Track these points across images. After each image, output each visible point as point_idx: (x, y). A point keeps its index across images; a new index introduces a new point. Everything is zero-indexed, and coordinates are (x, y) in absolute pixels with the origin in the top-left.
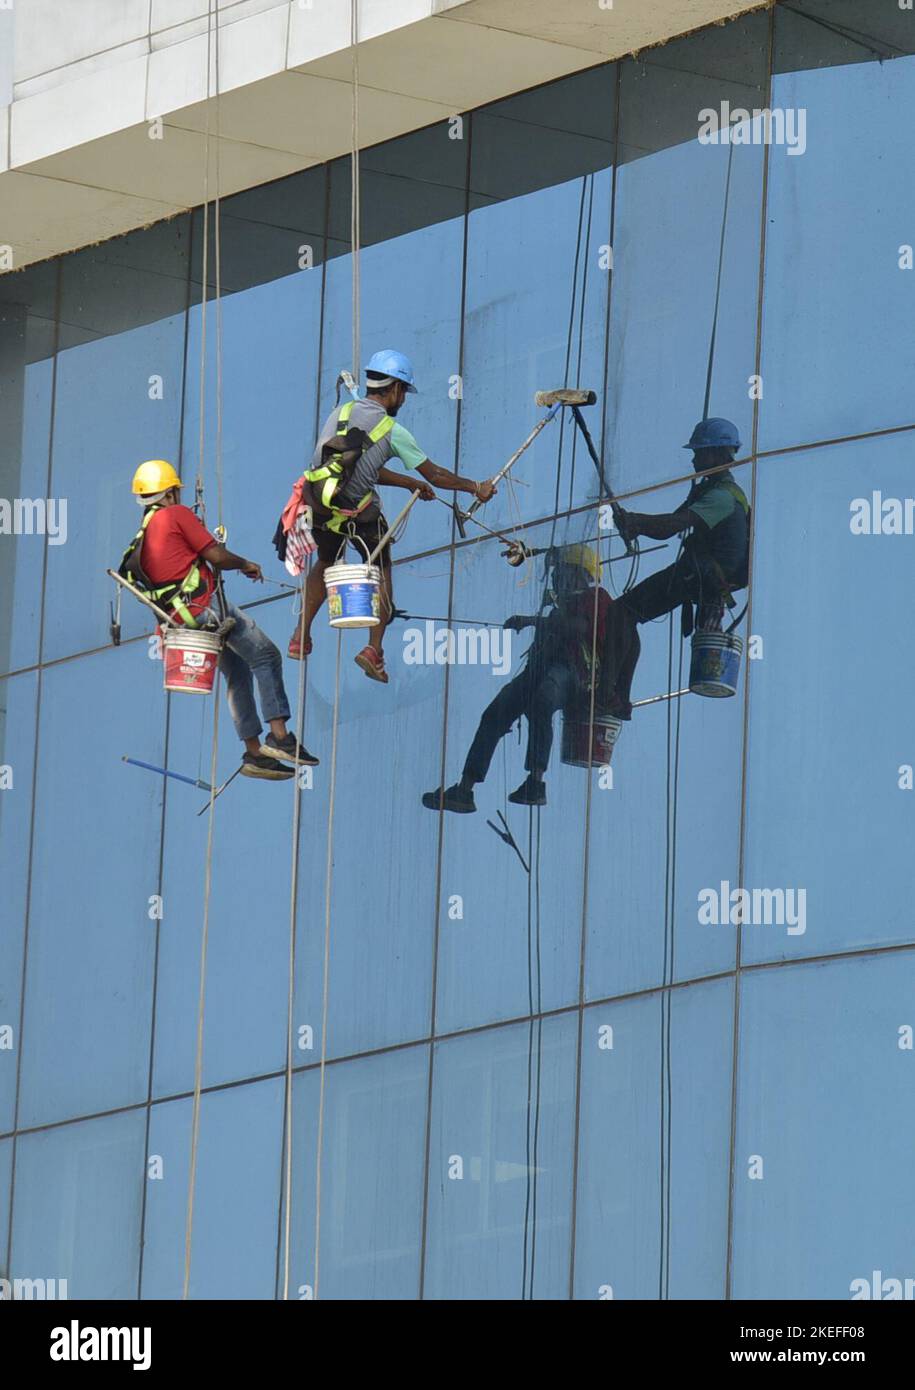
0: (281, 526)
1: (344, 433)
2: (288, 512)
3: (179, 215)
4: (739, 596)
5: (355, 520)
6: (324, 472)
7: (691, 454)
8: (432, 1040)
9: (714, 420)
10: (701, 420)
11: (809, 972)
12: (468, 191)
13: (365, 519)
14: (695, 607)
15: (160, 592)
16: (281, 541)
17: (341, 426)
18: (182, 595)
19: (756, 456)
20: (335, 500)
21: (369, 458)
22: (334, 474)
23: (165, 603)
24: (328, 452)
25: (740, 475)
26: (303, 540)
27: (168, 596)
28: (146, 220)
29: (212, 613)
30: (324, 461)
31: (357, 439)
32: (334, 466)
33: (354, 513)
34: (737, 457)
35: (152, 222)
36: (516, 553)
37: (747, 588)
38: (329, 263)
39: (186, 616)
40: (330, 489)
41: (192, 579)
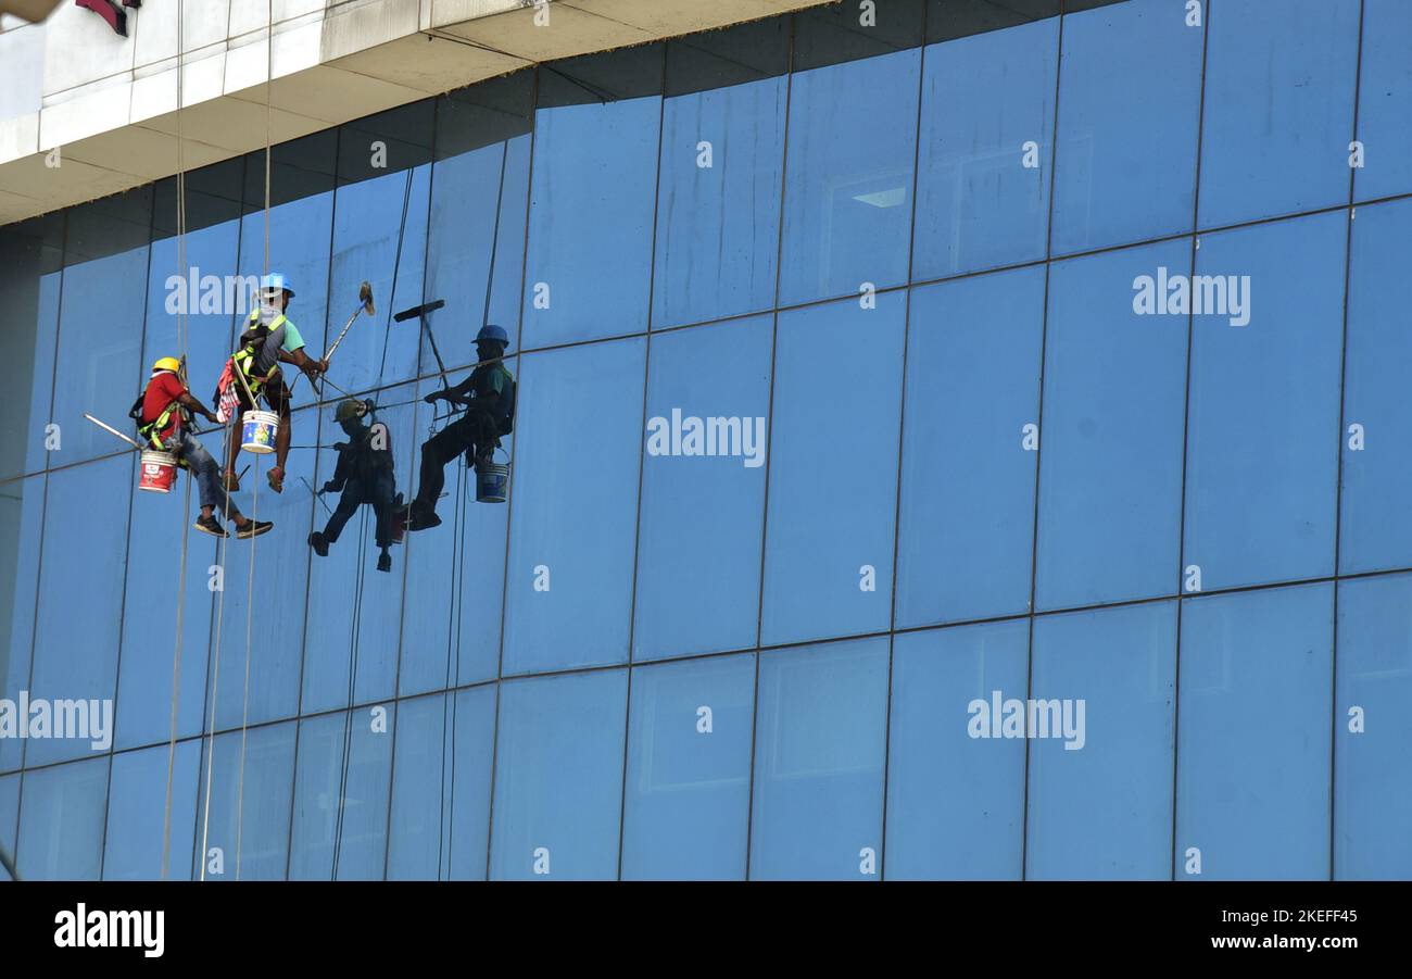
0: (218, 390)
1: (255, 327)
2: (222, 381)
3: (147, 185)
4: (505, 440)
5: (267, 384)
6: (243, 354)
7: (476, 346)
8: (298, 718)
9: (491, 327)
10: (482, 326)
11: (546, 683)
12: (336, 176)
13: (274, 382)
14: (475, 447)
15: (146, 428)
16: (217, 399)
17: (253, 323)
18: (156, 429)
19: (520, 352)
20: (252, 370)
21: (271, 341)
22: (249, 354)
23: (147, 436)
24: (244, 341)
25: (509, 366)
26: (231, 399)
27: (149, 430)
28: (125, 187)
29: (173, 441)
30: (243, 347)
31: (263, 331)
32: (250, 349)
33: (266, 380)
34: (507, 351)
35: (128, 188)
36: (362, 409)
37: (511, 435)
38: (244, 217)
39: (157, 442)
40: (248, 363)
41: (163, 419)
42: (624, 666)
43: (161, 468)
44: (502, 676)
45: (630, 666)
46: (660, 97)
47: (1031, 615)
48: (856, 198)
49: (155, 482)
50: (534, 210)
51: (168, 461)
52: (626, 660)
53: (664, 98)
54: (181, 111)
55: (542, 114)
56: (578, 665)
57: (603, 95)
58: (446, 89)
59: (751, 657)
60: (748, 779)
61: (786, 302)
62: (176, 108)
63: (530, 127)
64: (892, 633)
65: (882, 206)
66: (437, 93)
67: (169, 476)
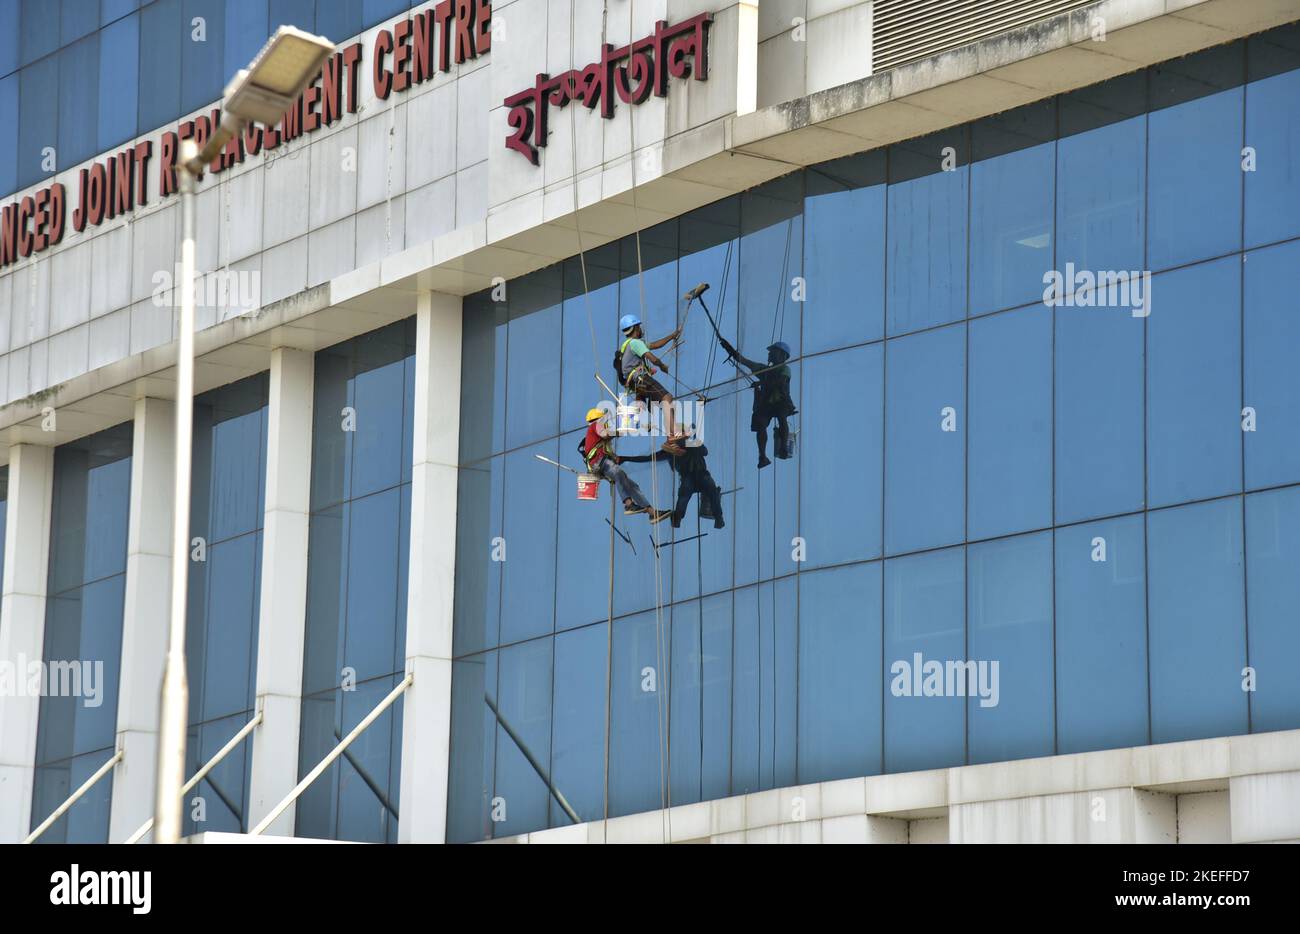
41: (592, 453)
42: (879, 559)
43: (587, 484)
44: (801, 569)
45: (883, 559)
46: (885, 185)
47: (1145, 511)
48: (1021, 242)
49: (584, 494)
50: (806, 263)
51: (592, 479)
52: (880, 555)
53: (888, 185)
54: (577, 213)
55: (809, 201)
56: (849, 560)
57: (849, 185)
58: (747, 188)
59: (961, 550)
60: (963, 630)
61: (974, 312)
62: (573, 210)
63: (801, 210)
64: (1054, 528)
65: (1037, 246)
66: (741, 190)
67: (592, 489)
